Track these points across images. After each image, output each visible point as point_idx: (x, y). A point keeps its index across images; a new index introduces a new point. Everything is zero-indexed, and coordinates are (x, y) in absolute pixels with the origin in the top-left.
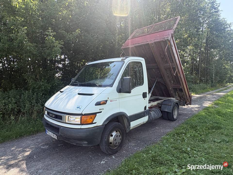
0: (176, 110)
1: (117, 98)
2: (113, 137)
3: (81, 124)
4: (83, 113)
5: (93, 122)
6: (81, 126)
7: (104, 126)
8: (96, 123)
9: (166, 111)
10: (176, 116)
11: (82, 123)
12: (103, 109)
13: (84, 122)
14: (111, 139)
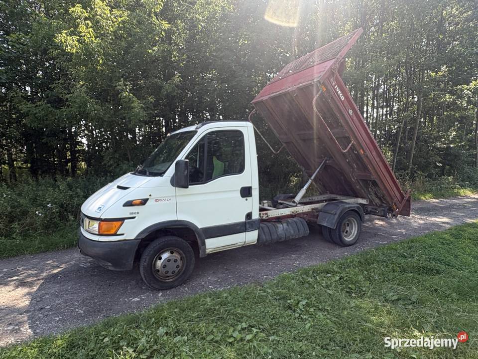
0: (354, 226)
1: (172, 196)
2: (162, 260)
3: (100, 235)
4: (103, 217)
5: (118, 233)
6: (99, 237)
7: (138, 241)
8: (123, 234)
9: (325, 225)
10: (354, 236)
11: (101, 233)
12: (138, 213)
13: (104, 231)
14: (159, 263)
